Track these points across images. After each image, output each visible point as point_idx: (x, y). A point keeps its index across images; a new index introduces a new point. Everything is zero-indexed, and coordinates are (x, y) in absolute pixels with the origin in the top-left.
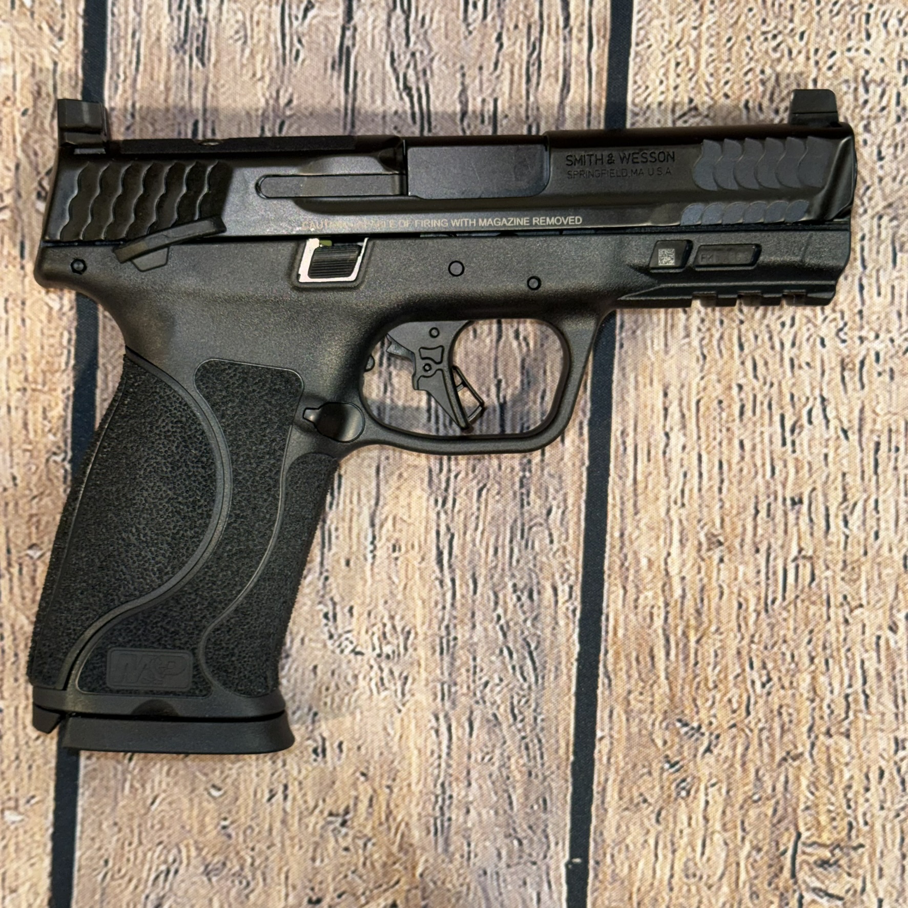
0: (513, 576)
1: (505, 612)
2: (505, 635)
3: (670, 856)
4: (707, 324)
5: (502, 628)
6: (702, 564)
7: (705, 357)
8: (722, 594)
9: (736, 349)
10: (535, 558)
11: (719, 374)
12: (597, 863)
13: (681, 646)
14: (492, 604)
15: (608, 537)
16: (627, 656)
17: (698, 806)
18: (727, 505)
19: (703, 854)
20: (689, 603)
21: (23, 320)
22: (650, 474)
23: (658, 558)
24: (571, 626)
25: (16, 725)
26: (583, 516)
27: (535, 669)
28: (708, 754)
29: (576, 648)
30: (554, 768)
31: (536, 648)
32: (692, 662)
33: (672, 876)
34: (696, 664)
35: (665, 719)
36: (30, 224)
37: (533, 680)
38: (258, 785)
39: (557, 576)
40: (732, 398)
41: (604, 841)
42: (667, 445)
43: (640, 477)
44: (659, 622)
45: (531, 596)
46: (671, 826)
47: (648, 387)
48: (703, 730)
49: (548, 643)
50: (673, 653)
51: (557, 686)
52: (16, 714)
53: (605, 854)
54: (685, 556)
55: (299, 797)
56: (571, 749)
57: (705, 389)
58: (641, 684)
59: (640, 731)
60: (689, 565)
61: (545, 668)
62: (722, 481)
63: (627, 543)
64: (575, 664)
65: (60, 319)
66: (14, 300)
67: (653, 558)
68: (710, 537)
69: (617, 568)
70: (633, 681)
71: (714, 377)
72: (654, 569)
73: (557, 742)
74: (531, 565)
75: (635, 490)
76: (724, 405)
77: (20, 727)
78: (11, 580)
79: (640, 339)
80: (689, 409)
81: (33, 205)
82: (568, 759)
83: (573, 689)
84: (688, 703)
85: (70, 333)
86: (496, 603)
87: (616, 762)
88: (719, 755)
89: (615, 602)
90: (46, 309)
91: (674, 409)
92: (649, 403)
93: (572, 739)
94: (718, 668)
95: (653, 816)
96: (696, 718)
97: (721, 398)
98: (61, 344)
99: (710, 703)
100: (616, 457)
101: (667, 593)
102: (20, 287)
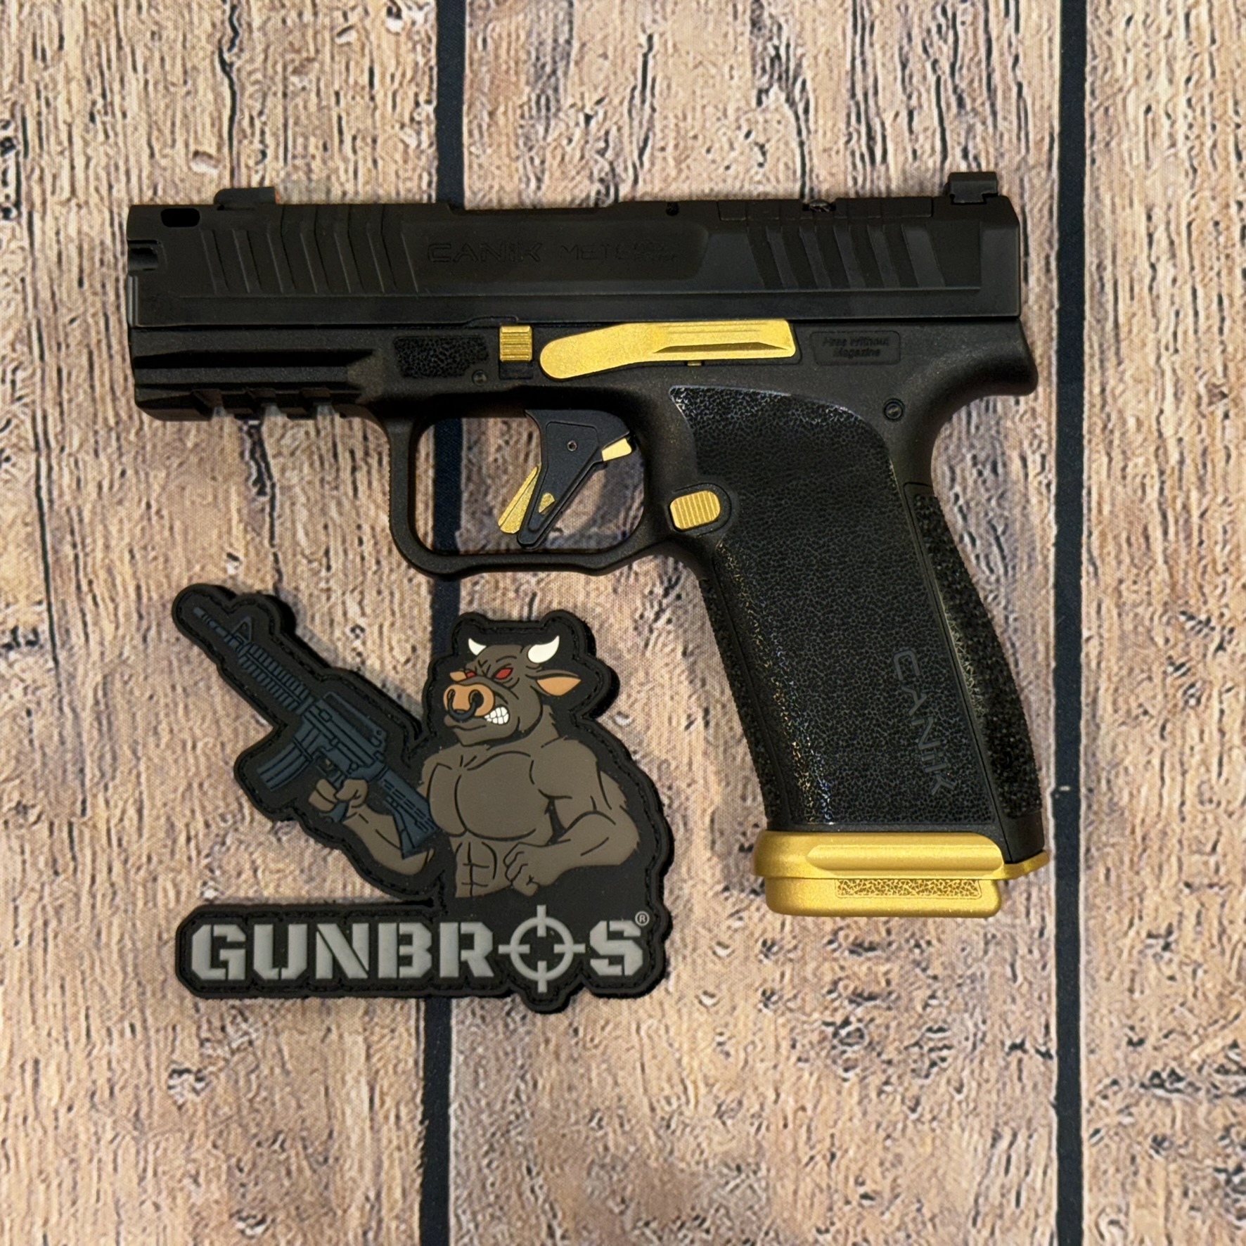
0: (972, 446)
1: (964, 489)
2: (965, 518)
3: (1179, 778)
4: (1196, 130)
5: (961, 509)
6: (1203, 422)
7: (1195, 171)
8: (1229, 457)
9: (1233, 158)
10: (998, 423)
11: (1213, 189)
12: (1090, 790)
13: (1181, 522)
14: (948, 481)
15: (1086, 394)
16: (1116, 537)
17: (1211, 716)
18: (1230, 349)
19: (1220, 774)
20: (1189, 469)
21: (375, 162)
22: (1134, 315)
23: (1148, 417)
24: (1046, 504)
25: (381, 646)
26: (1054, 370)
27: (1004, 558)
28: (1220, 653)
29: (1053, 531)
30: (1032, 676)
31: (1004, 533)
32: (1196, 541)
33: (1183, 804)
34: (1201, 543)
35: (1165, 612)
36: (379, 46)
37: (1001, 571)
38: (674, 710)
39: (1026, 444)
40: (1231, 219)
41: (1097, 764)
42: (1153, 279)
43: (1121, 320)
44: (1153, 494)
45: (994, 470)
46: (1179, 742)
47: (1128, 210)
48: (1213, 623)
49: (1018, 525)
50: (1172, 530)
51: (1031, 578)
52: (381, 633)
53: (1099, 781)
54: (1181, 412)
55: (723, 722)
56: (1052, 653)
57: (1197, 209)
58: (1135, 571)
59: (1136, 628)
60: (1186, 423)
61: (1015, 556)
62: (1223, 320)
63: (1110, 400)
64: (1053, 550)
65: (419, 158)
66: (364, 139)
67: (1142, 417)
68: (1211, 388)
69: (1098, 431)
70: (1124, 567)
71: (1207, 194)
72: (1144, 429)
73: (1034, 644)
74: (993, 432)
75: (1117, 335)
76: (1222, 226)
77: (386, 648)
78: (369, 472)
79: (1115, 151)
80: (1179, 234)
81: (383, 23)
82: (1048, 665)
83: (1052, 580)
84: (1192, 590)
85: (430, 174)
86: (953, 480)
87: (1108, 667)
88: (1234, 653)
89: (1098, 473)
90: (401, 146)
91: (1160, 235)
92: (1129, 229)
93: (1052, 640)
94: (1228, 548)
95: (1157, 731)
96: (1204, 609)
97: (1218, 218)
98: (420, 187)
99: (1219, 590)
100: (1092, 296)
101: (1161, 458)
102: (369, 121)
